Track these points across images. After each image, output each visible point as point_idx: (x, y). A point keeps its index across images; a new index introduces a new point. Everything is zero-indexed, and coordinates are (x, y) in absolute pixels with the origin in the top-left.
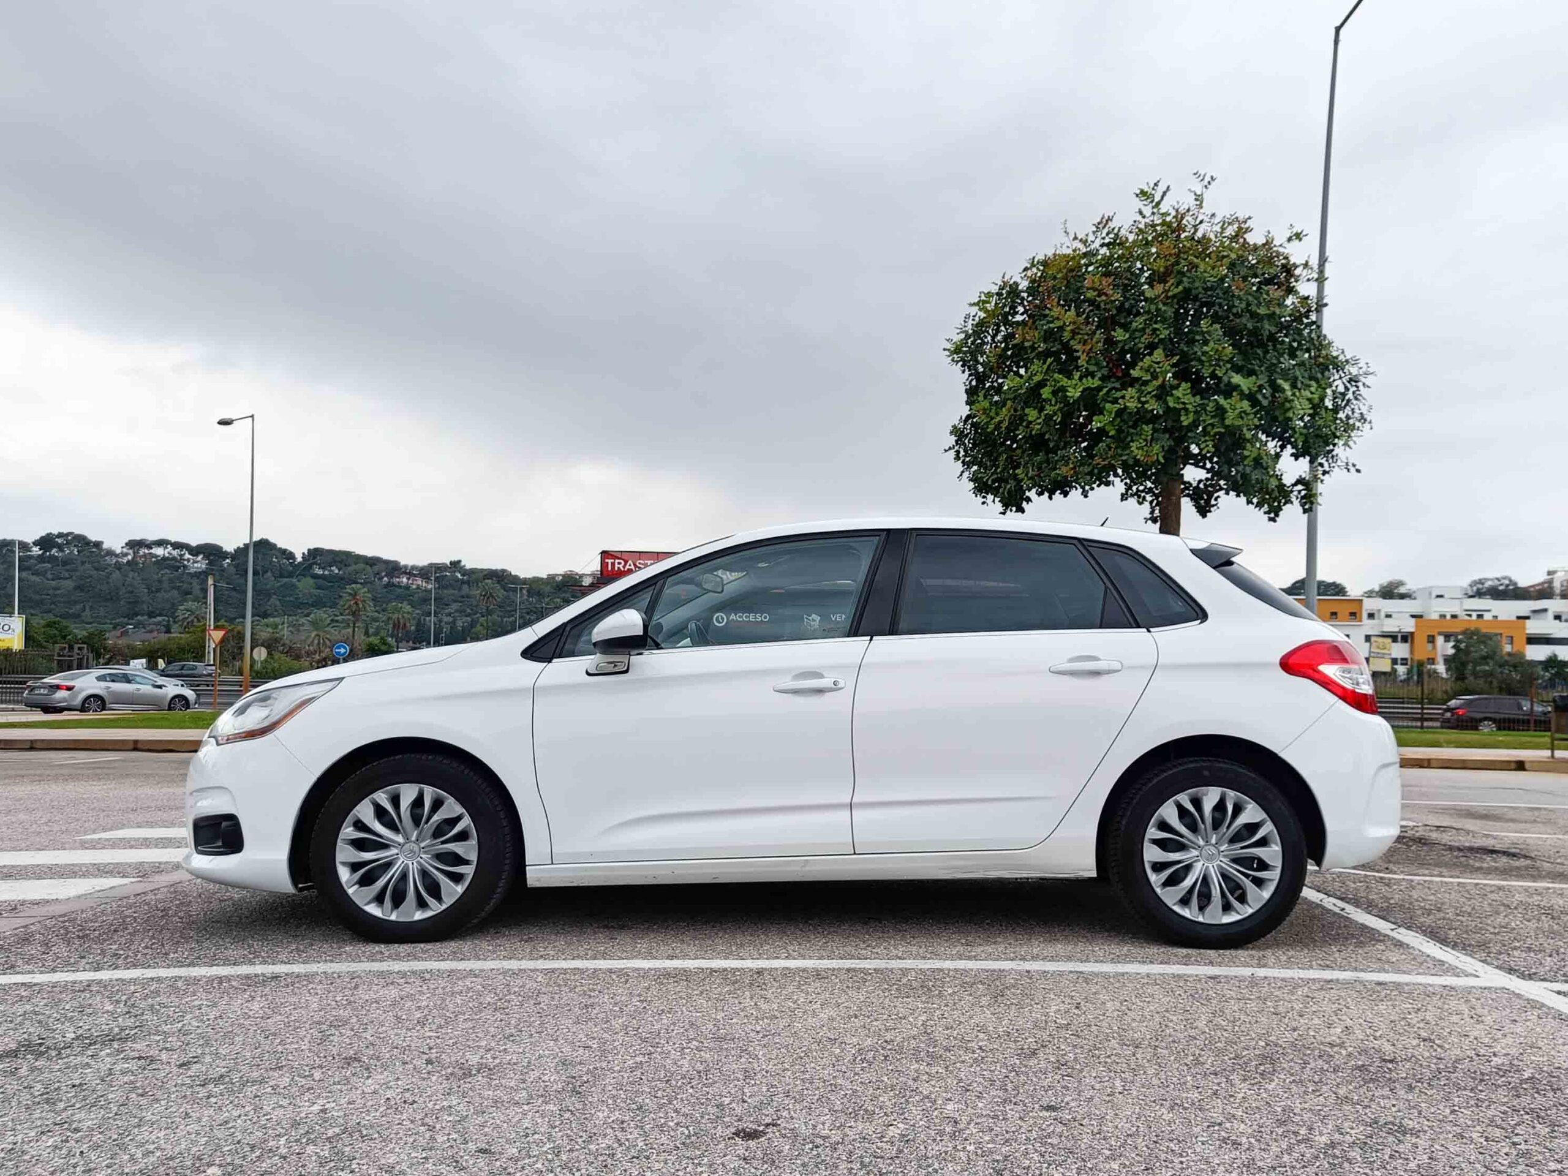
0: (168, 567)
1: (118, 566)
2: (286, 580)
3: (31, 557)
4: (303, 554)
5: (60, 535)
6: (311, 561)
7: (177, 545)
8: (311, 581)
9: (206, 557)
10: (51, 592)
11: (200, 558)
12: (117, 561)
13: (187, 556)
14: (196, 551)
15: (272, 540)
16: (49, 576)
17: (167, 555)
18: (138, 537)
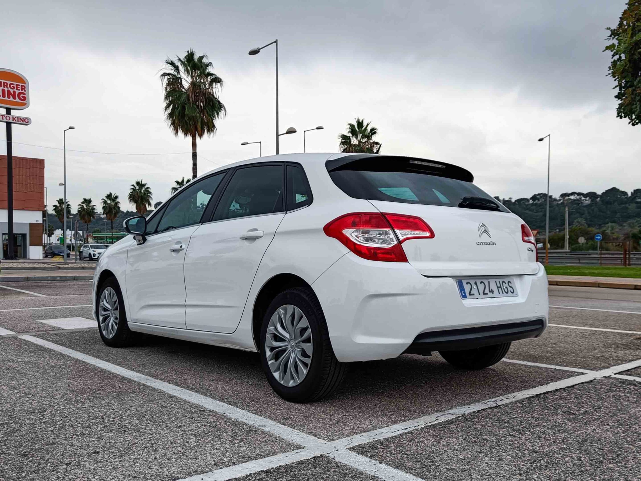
0: (575, 204)
1: (558, 205)
2: (624, 205)
3: (529, 204)
4: (632, 192)
5: (539, 194)
6: (635, 196)
7: (579, 194)
8: (634, 205)
9: (590, 198)
10: (535, 217)
11: (587, 199)
12: (557, 203)
13: (583, 198)
14: (586, 195)
15: (617, 187)
16: (535, 211)
17: (575, 199)
18: (564, 192)
